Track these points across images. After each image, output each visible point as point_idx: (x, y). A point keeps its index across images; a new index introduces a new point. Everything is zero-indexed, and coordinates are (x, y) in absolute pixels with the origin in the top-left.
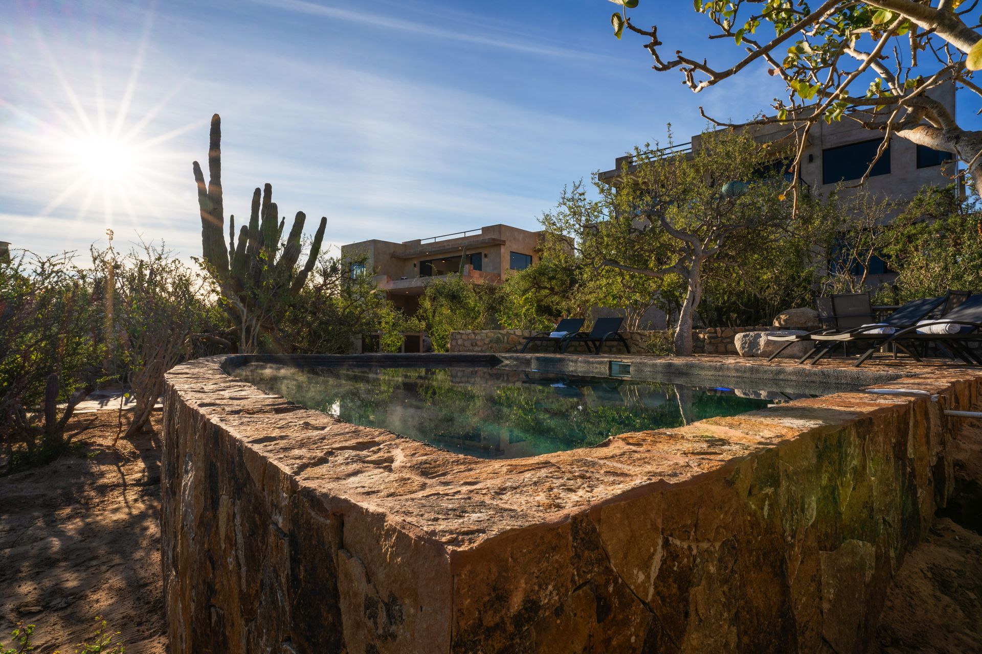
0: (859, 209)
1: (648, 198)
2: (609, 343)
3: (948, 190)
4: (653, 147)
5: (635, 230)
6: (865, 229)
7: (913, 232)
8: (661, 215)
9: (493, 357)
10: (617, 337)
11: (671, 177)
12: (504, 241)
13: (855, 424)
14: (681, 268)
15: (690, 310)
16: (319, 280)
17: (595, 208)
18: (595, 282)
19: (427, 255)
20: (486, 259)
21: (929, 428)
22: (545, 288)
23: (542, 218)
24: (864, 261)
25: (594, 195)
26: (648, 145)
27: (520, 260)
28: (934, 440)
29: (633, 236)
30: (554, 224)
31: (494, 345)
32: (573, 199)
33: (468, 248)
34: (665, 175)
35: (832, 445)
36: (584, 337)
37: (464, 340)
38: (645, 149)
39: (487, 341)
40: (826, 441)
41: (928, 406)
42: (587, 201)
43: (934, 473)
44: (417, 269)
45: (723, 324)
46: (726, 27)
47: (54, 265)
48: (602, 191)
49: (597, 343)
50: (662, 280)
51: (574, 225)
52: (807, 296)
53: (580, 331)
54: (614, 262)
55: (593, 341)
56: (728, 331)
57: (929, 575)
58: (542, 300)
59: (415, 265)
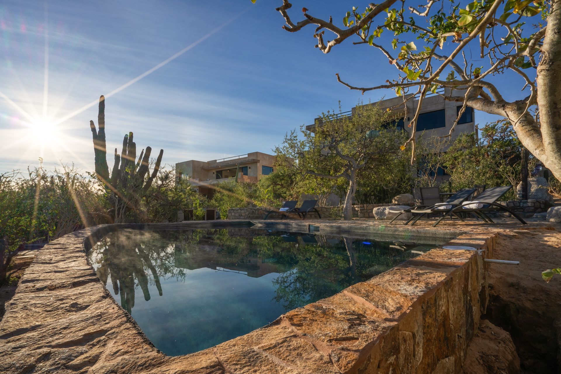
0: (432, 144)
1: (329, 139)
2: (310, 213)
3: (472, 135)
4: (331, 113)
5: (323, 155)
6: (435, 154)
7: (457, 155)
8: (336, 148)
9: (249, 222)
10: (314, 210)
11: (341, 128)
12: (259, 160)
13: (444, 284)
14: (346, 174)
15: (351, 196)
16: (160, 182)
17: (303, 144)
18: (303, 182)
19: (220, 168)
20: (250, 170)
21: (478, 271)
22: (279, 184)
23: (274, 149)
24: (435, 169)
25: (301, 138)
26: (329, 112)
27: (267, 170)
28: (480, 277)
29: (322, 158)
30: (281, 152)
31: (251, 215)
32: (291, 139)
33: (241, 164)
34: (338, 127)
35: (431, 304)
36: (297, 211)
37: (235, 213)
38: (327, 114)
39: (247, 213)
40: (428, 303)
41: (477, 258)
42: (298, 140)
43: (480, 295)
44: (215, 175)
45: (367, 202)
46: (364, 37)
47: (7, 178)
48: (306, 135)
49: (304, 213)
50: (337, 180)
51: (291, 153)
52: (409, 188)
53: (296, 207)
54: (312, 172)
55: (302, 213)
56: (370, 206)
57: (481, 362)
58: (277, 191)
59: (214, 173)
